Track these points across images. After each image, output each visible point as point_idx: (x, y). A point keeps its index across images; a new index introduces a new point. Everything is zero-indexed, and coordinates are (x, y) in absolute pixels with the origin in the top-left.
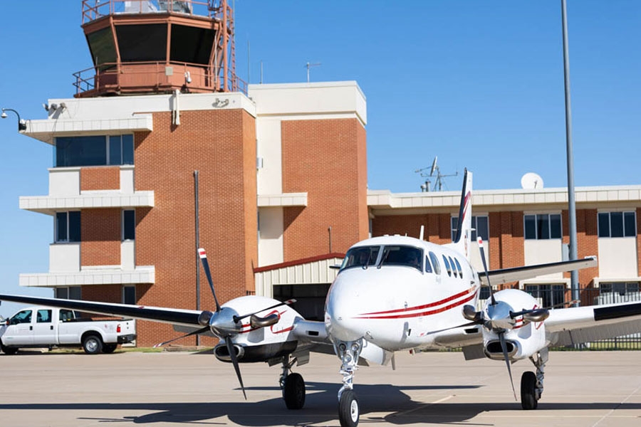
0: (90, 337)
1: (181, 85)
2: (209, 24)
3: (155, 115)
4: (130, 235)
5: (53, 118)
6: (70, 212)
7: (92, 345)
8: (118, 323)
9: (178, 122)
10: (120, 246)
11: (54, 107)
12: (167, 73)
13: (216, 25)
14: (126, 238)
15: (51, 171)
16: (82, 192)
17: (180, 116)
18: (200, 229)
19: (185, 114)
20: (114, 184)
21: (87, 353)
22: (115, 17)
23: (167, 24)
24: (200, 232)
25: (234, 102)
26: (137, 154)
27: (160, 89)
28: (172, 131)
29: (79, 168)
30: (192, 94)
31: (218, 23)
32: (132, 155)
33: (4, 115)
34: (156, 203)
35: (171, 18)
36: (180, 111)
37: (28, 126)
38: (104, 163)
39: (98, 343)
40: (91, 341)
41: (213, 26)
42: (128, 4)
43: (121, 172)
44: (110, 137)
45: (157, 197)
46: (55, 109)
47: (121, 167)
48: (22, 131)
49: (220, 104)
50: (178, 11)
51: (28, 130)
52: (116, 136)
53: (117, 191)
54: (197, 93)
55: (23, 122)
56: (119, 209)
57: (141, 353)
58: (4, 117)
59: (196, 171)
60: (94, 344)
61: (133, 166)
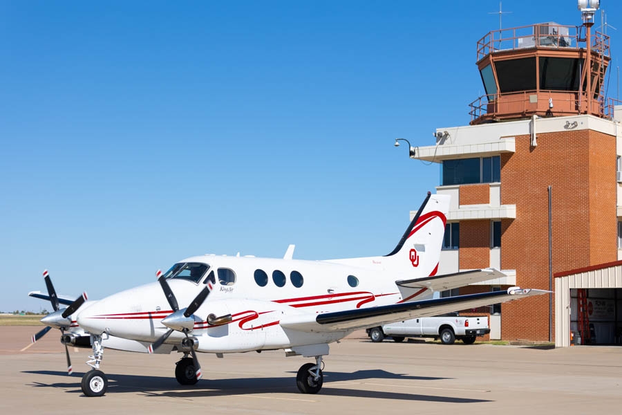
0: (445, 330)
1: (546, 110)
2: (577, 54)
3: (518, 138)
4: (497, 243)
5: (440, 144)
6: (452, 223)
7: (446, 337)
8: (466, 318)
9: (535, 143)
10: (489, 252)
11: (440, 135)
12: (532, 101)
13: (584, 54)
14: (495, 246)
15: (438, 189)
16: (461, 206)
17: (537, 138)
18: (552, 237)
19: (541, 137)
20: (485, 199)
21: (443, 343)
22: (494, 55)
23: (535, 57)
24: (553, 240)
25: (582, 123)
26: (503, 172)
27: (527, 115)
28: (531, 152)
29: (458, 186)
30: (556, 118)
31: (586, 52)
32: (500, 173)
33: (397, 143)
34: (517, 215)
35: (539, 52)
36: (537, 134)
37: (416, 152)
38: (478, 182)
39: (451, 336)
40: (446, 333)
41: (581, 55)
42: (520, 41)
43: (491, 188)
44: (484, 158)
45: (518, 210)
46: (441, 137)
47: (490, 184)
48: (412, 156)
49: (570, 126)
50: (551, 44)
51: (416, 156)
52: (488, 158)
53: (487, 205)
54: (561, 116)
55: (412, 149)
56: (489, 220)
57: (491, 345)
58: (397, 146)
59: (549, 187)
60: (448, 336)
61: (500, 183)
